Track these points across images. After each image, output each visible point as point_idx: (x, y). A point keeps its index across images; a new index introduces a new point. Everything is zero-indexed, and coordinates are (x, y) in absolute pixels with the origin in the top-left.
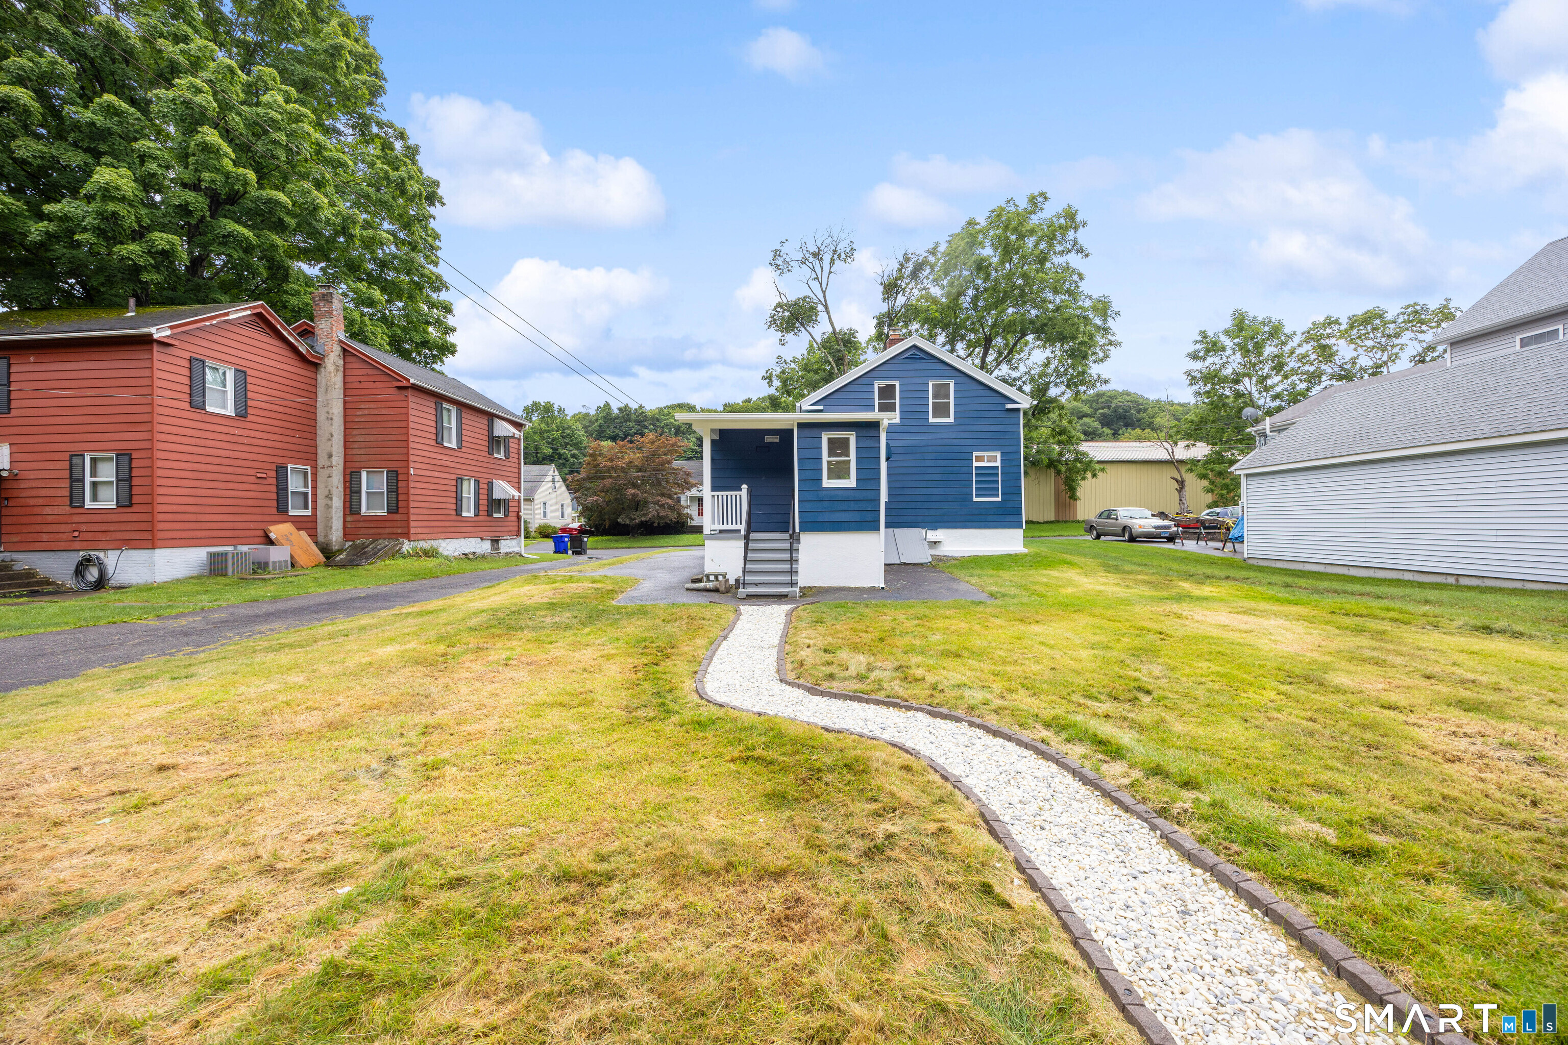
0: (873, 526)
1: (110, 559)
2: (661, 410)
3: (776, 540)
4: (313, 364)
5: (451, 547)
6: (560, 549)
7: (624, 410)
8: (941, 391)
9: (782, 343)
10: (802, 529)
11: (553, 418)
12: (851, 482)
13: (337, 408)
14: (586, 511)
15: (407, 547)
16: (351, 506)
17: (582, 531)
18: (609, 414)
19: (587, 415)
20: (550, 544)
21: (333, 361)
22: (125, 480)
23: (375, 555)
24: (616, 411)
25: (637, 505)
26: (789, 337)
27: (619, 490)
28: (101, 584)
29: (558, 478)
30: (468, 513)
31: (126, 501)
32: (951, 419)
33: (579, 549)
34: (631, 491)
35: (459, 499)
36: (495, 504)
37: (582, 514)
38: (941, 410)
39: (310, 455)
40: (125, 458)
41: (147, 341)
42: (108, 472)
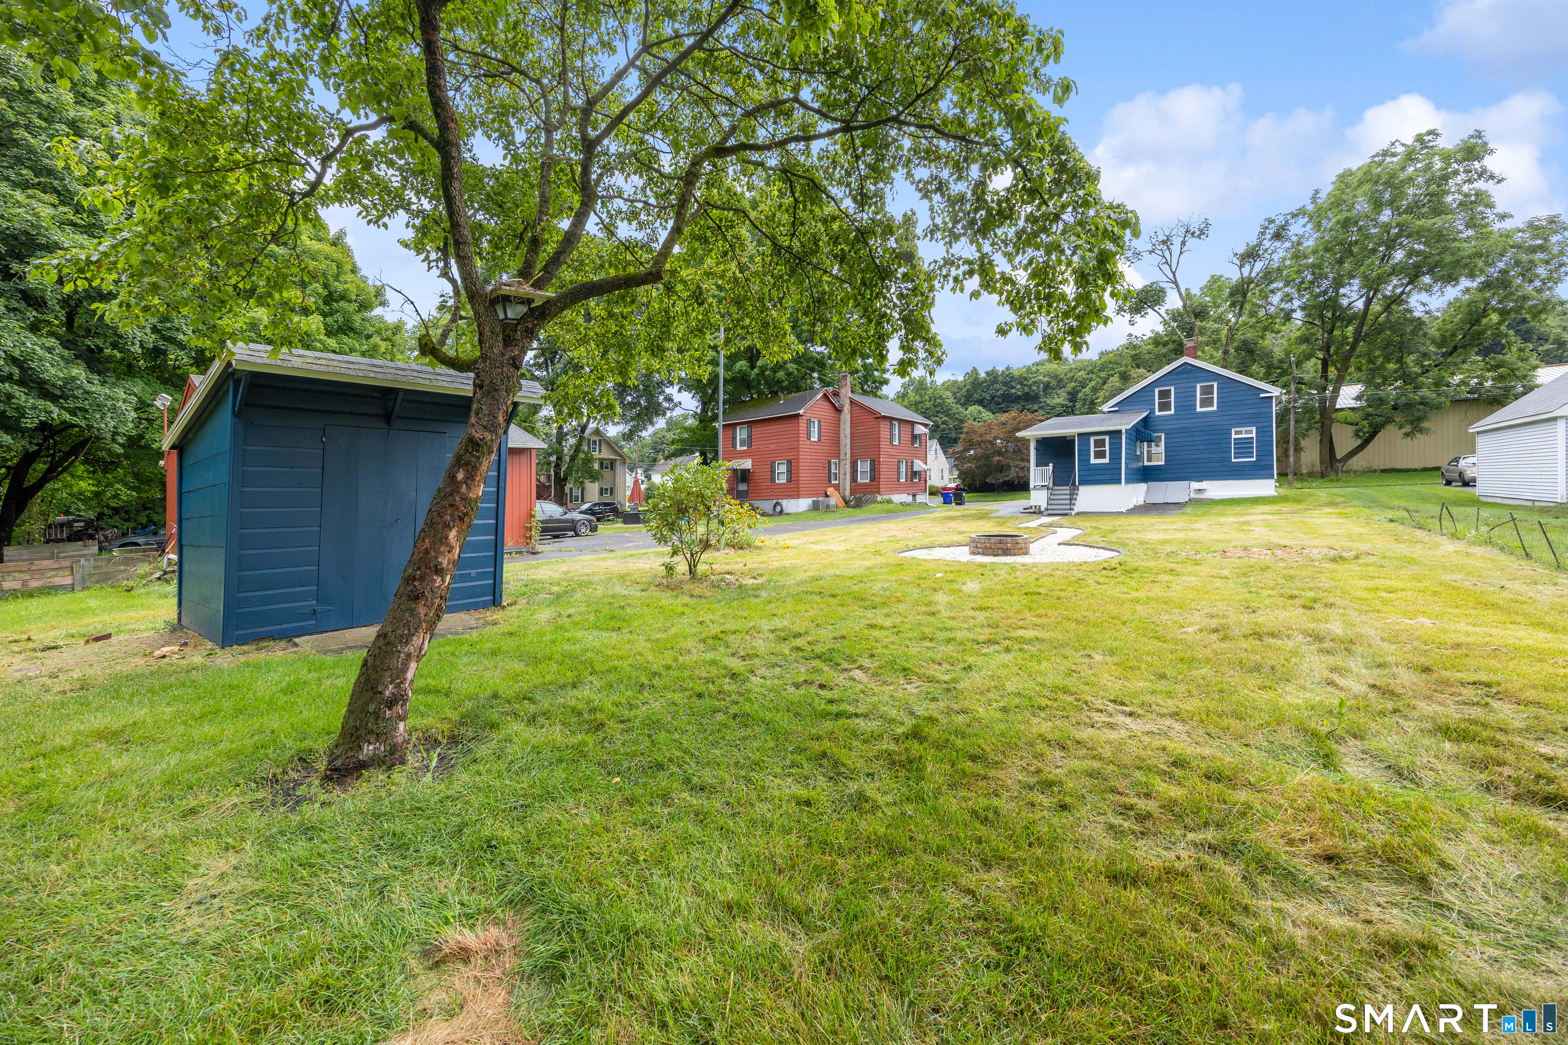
0: (1118, 481)
1: (784, 503)
2: (1029, 369)
3: (1065, 490)
4: (838, 410)
5: (898, 498)
6: (947, 501)
7: (992, 374)
8: (1208, 390)
9: (1132, 323)
10: (1081, 483)
11: (926, 389)
12: (1107, 460)
13: (848, 432)
14: (962, 475)
15: (879, 498)
16: (854, 479)
17: (957, 489)
18: (976, 379)
19: (956, 382)
20: (940, 499)
21: (847, 408)
22: (789, 471)
23: (868, 502)
24: (983, 375)
25: (1001, 468)
26: (1137, 318)
27: (987, 457)
28: (781, 512)
29: (940, 452)
30: (903, 480)
31: (789, 480)
32: (1215, 408)
33: (960, 501)
34: (996, 458)
35: (899, 473)
36: (915, 474)
37: (959, 477)
38: (1206, 402)
39: (837, 455)
40: (789, 462)
41: (798, 416)
42: (783, 468)
